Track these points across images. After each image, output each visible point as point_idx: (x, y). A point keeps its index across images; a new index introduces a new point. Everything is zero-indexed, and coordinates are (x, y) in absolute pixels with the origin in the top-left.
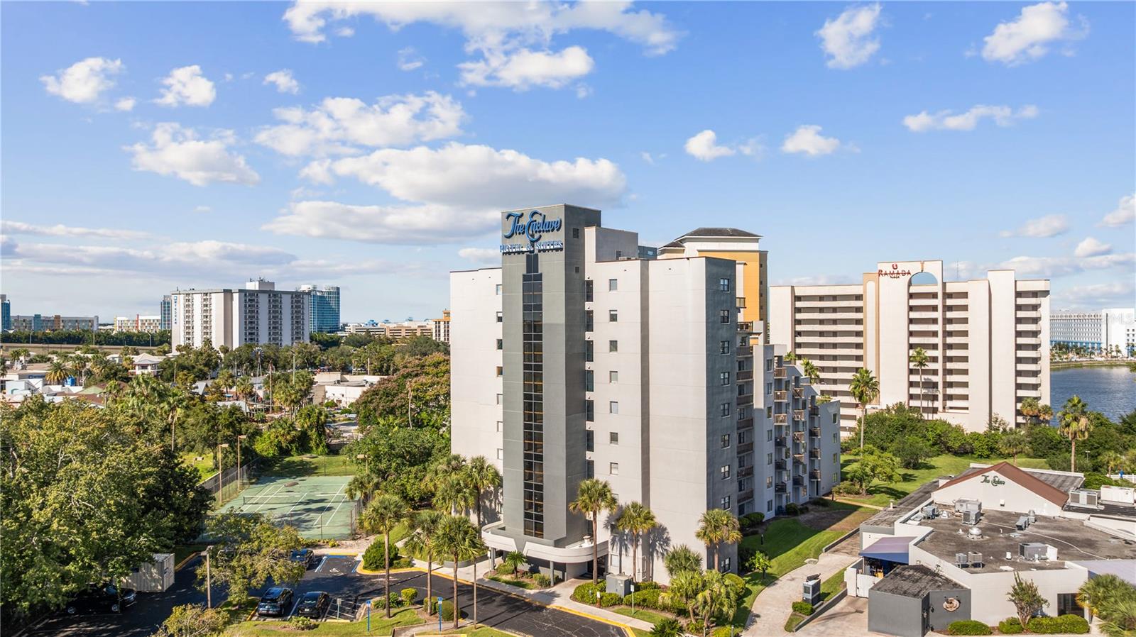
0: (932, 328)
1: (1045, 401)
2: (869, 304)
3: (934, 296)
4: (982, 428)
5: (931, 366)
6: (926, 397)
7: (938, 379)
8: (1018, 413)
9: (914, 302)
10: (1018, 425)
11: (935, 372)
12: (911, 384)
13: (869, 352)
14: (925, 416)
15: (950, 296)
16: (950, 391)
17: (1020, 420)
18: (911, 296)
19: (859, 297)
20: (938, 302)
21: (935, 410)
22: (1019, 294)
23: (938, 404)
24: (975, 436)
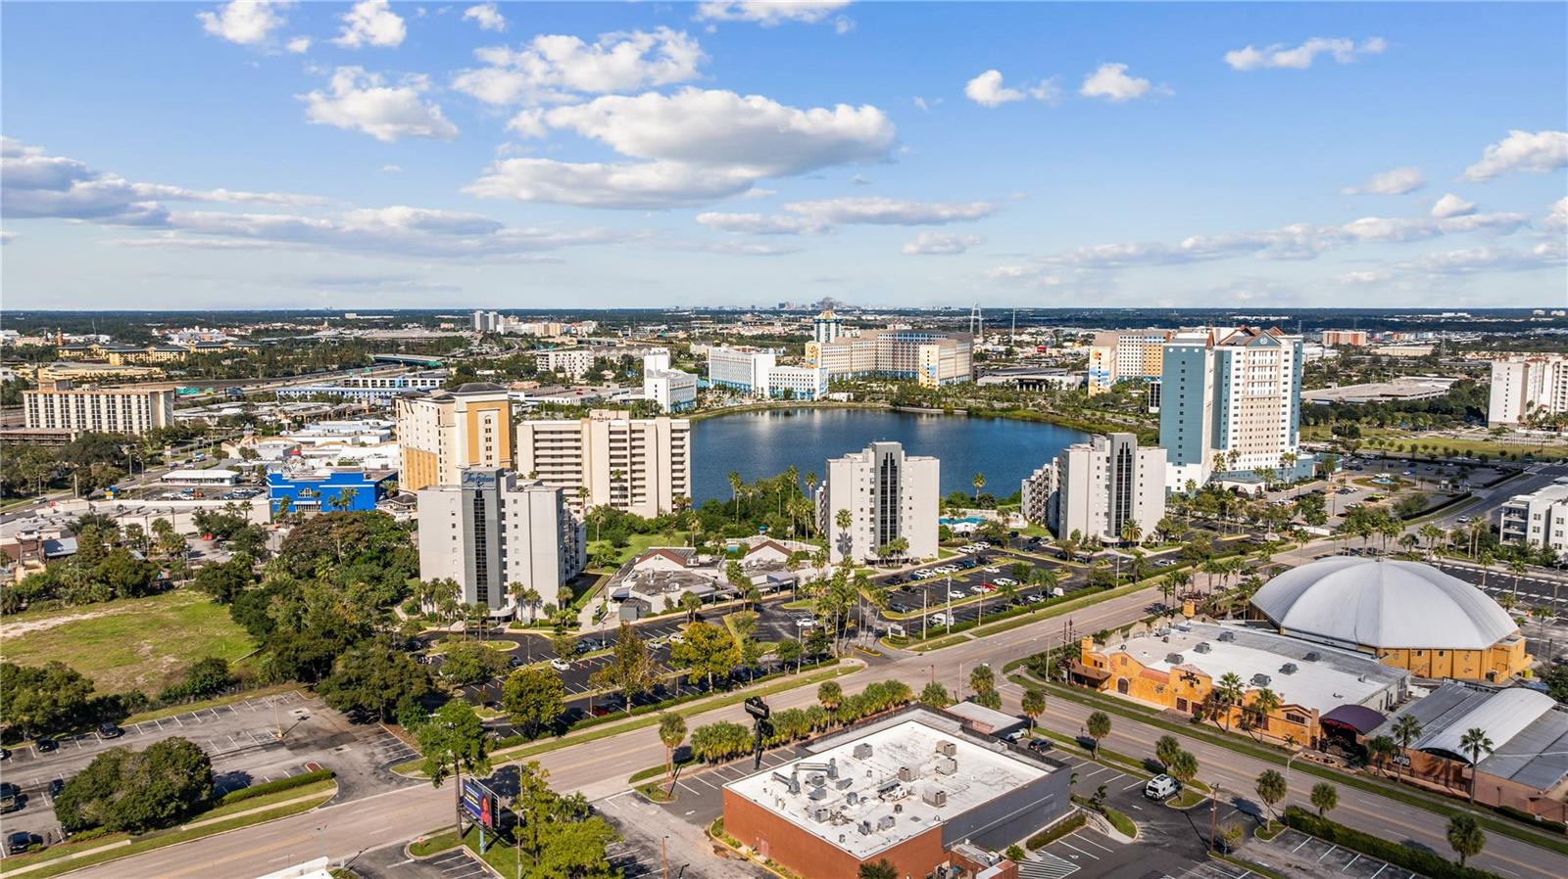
0: (624, 453)
1: (688, 495)
2: (585, 436)
3: (625, 433)
4: (654, 516)
5: (624, 477)
6: (621, 496)
7: (627, 485)
8: (673, 502)
9: (613, 437)
10: (673, 510)
11: (626, 481)
12: (612, 489)
13: (586, 468)
14: (621, 509)
15: (633, 432)
16: (635, 491)
17: (675, 506)
18: (611, 433)
19: (576, 432)
20: (627, 437)
21: (626, 504)
22: (673, 431)
23: (628, 500)
24: (650, 521)
